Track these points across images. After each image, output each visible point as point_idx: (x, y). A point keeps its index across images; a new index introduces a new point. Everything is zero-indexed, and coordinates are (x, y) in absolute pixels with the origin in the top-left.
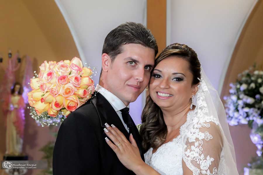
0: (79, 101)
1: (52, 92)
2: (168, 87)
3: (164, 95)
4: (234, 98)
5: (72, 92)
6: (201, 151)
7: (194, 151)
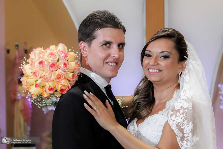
0: (69, 83)
1: (45, 78)
2: (156, 64)
3: (153, 71)
5: (63, 77)
6: (185, 117)
7: (179, 117)
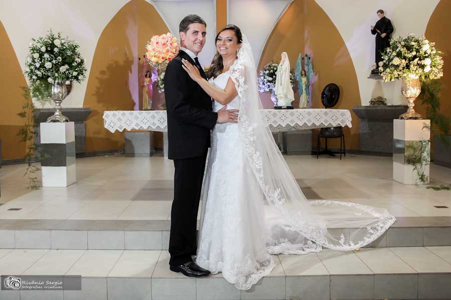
0: (174, 55)
2: (224, 44)
3: (223, 48)
4: (262, 78)
5: (170, 51)
